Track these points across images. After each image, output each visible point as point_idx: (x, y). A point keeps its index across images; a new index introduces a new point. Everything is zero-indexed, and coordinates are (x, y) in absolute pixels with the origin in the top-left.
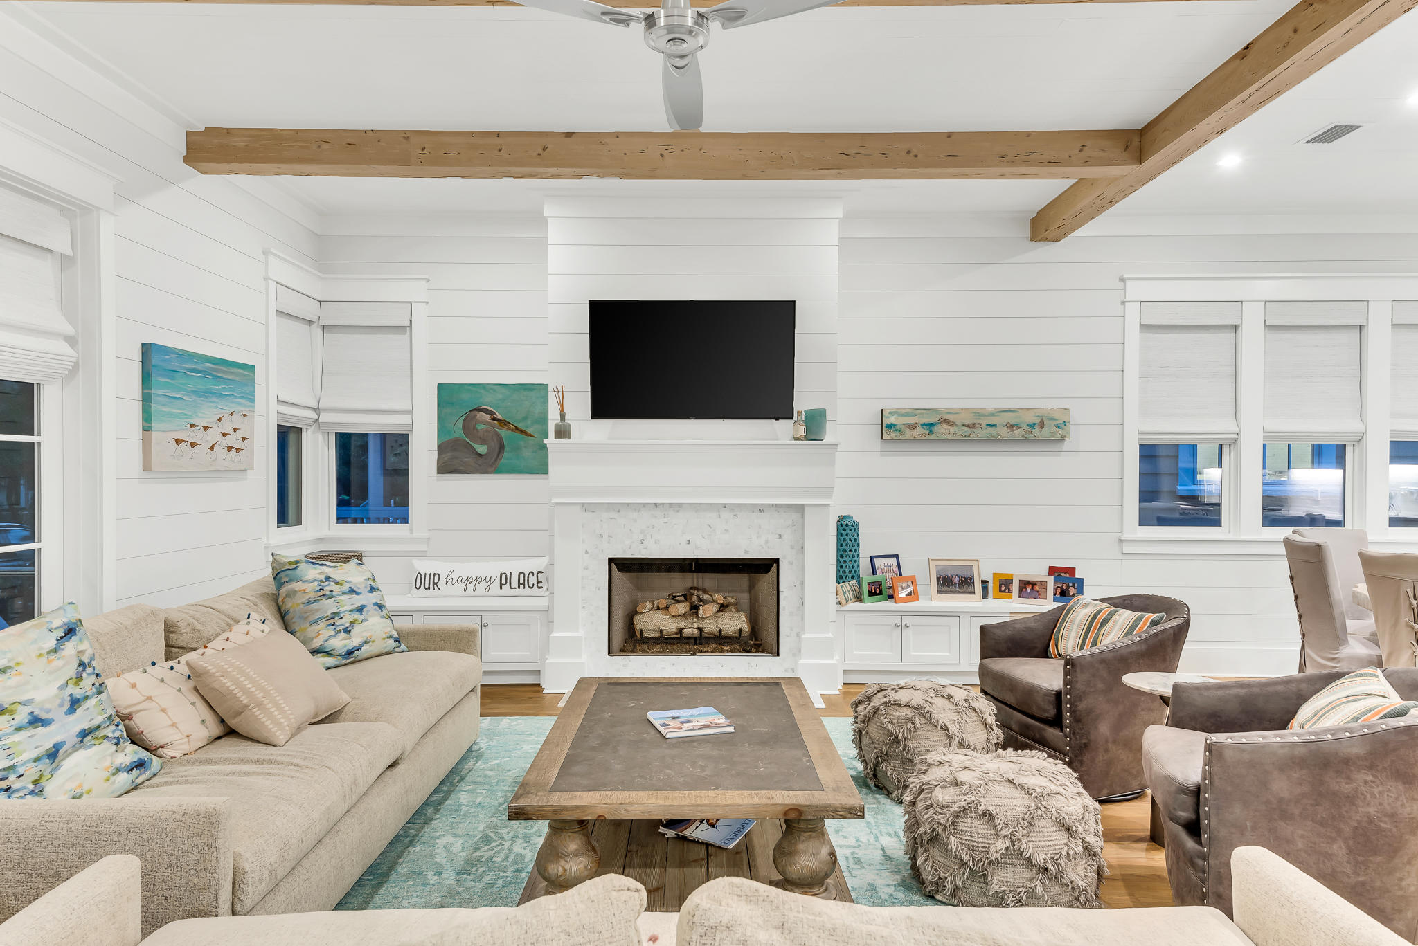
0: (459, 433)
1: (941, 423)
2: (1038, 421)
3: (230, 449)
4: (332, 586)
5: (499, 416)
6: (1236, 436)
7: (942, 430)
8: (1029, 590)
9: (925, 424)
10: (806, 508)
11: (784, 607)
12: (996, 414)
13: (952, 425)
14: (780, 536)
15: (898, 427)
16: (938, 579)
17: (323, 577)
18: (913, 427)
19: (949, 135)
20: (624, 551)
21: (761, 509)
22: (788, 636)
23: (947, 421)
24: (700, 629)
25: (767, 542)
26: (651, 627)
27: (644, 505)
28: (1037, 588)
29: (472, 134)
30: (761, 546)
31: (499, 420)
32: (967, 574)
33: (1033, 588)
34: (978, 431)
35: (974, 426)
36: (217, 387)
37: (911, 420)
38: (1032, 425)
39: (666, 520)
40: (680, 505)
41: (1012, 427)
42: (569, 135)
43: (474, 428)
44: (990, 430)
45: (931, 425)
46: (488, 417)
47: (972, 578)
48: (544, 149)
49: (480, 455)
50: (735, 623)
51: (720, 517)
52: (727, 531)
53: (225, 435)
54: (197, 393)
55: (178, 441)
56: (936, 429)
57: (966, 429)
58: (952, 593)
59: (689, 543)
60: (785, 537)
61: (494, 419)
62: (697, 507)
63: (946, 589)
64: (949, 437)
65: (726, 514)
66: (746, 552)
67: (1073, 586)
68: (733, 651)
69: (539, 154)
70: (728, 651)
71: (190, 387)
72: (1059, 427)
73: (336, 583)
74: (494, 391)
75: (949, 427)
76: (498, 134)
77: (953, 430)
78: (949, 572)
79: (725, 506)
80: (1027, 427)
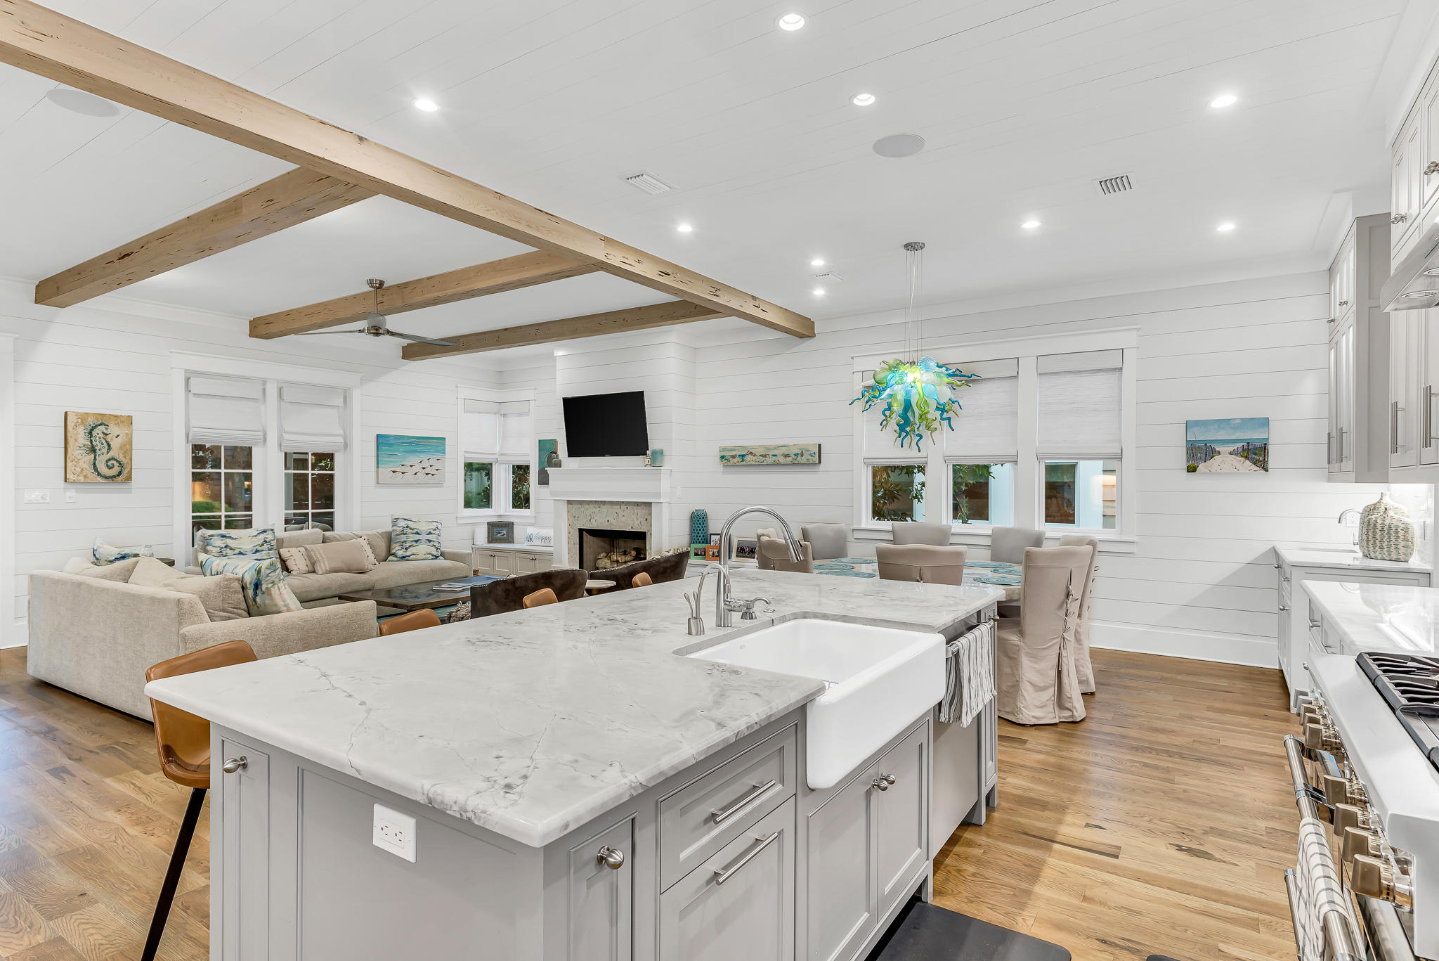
0: (542, 464)
1: (748, 455)
2: (799, 452)
3: (427, 474)
4: (409, 531)
6: (926, 459)
7: (749, 458)
9: (740, 456)
10: (653, 505)
12: (777, 448)
13: (755, 456)
14: (646, 520)
15: (729, 457)
16: (738, 548)
17: (405, 526)
18: (734, 457)
20: (584, 525)
21: (638, 504)
23: (751, 453)
30: (638, 525)
34: (767, 458)
35: (765, 456)
36: (418, 449)
37: (733, 453)
38: (796, 455)
39: (599, 509)
40: (605, 502)
41: (786, 456)
42: (506, 329)
44: (774, 458)
45: (743, 456)
47: (755, 549)
51: (621, 509)
52: (623, 516)
53: (424, 468)
54: (407, 452)
55: (394, 472)
56: (745, 458)
57: (761, 458)
58: (744, 557)
59: (608, 522)
60: (649, 520)
62: (612, 503)
63: (741, 554)
64: (753, 463)
65: (624, 507)
66: (631, 528)
71: (401, 450)
72: (810, 456)
73: (411, 529)
74: (548, 442)
77: (754, 458)
78: (744, 545)
79: (623, 502)
80: (793, 456)
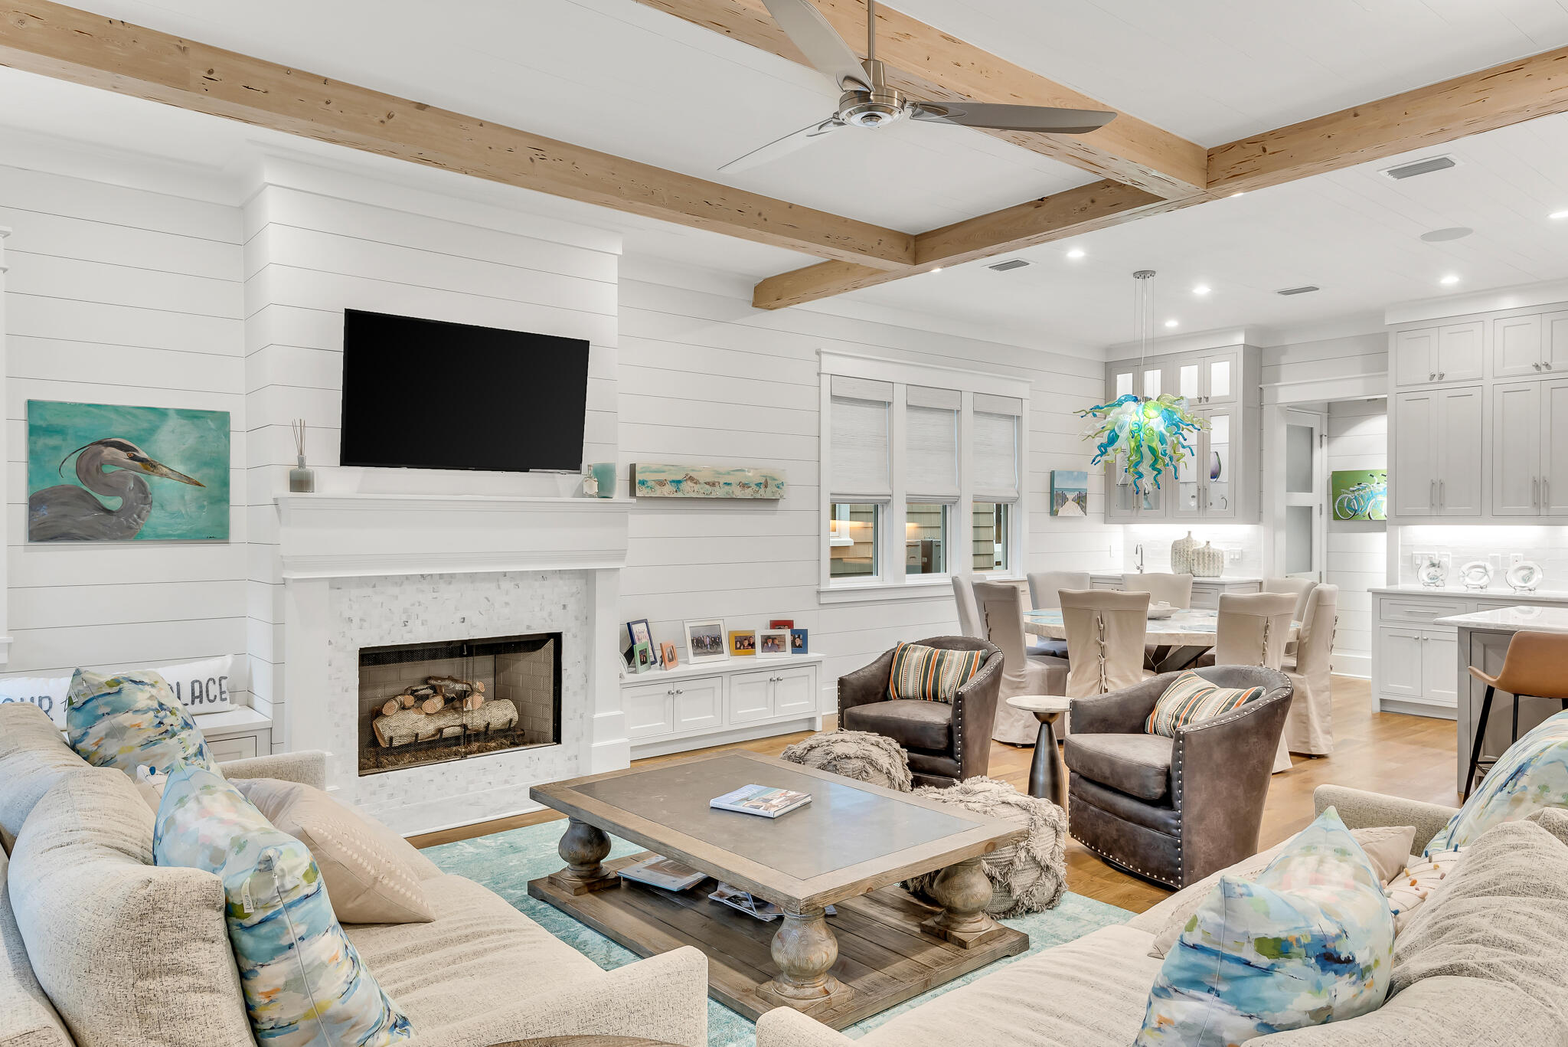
0: (69, 477)
1: (686, 480)
2: (763, 481)
5: (143, 454)
6: (889, 498)
7: (688, 488)
8: (770, 644)
9: (673, 481)
10: (597, 573)
11: (567, 687)
12: (732, 473)
13: (696, 483)
14: (564, 606)
15: (649, 484)
16: (693, 641)
18: (662, 483)
19: (791, 206)
20: (381, 638)
21: (543, 576)
22: (571, 719)
23: (691, 479)
24: (464, 727)
25: (550, 614)
26: (404, 732)
27: (407, 577)
28: (777, 642)
29: (288, 71)
30: (544, 619)
31: (142, 460)
32: (714, 634)
33: (773, 642)
34: (717, 488)
35: (713, 484)
37: (661, 477)
38: (758, 485)
39: (435, 595)
40: (452, 576)
41: (744, 486)
42: (421, 107)
43: (98, 470)
44: (727, 489)
45: (679, 482)
46: (122, 456)
47: (720, 638)
48: (390, 116)
49: (109, 512)
50: (502, 713)
51: (499, 588)
52: (507, 604)
56: (683, 486)
57: (707, 487)
58: (705, 654)
59: (463, 622)
60: (569, 608)
61: (134, 458)
62: (472, 577)
63: (699, 650)
64: (694, 495)
65: (506, 585)
66: (528, 627)
67: (799, 637)
68: (501, 747)
69: (382, 122)
70: (495, 749)
72: (778, 487)
74: (135, 416)
75: (694, 485)
76: (326, 81)
77: (697, 487)
78: (702, 633)
79: (505, 574)
80: (754, 487)
